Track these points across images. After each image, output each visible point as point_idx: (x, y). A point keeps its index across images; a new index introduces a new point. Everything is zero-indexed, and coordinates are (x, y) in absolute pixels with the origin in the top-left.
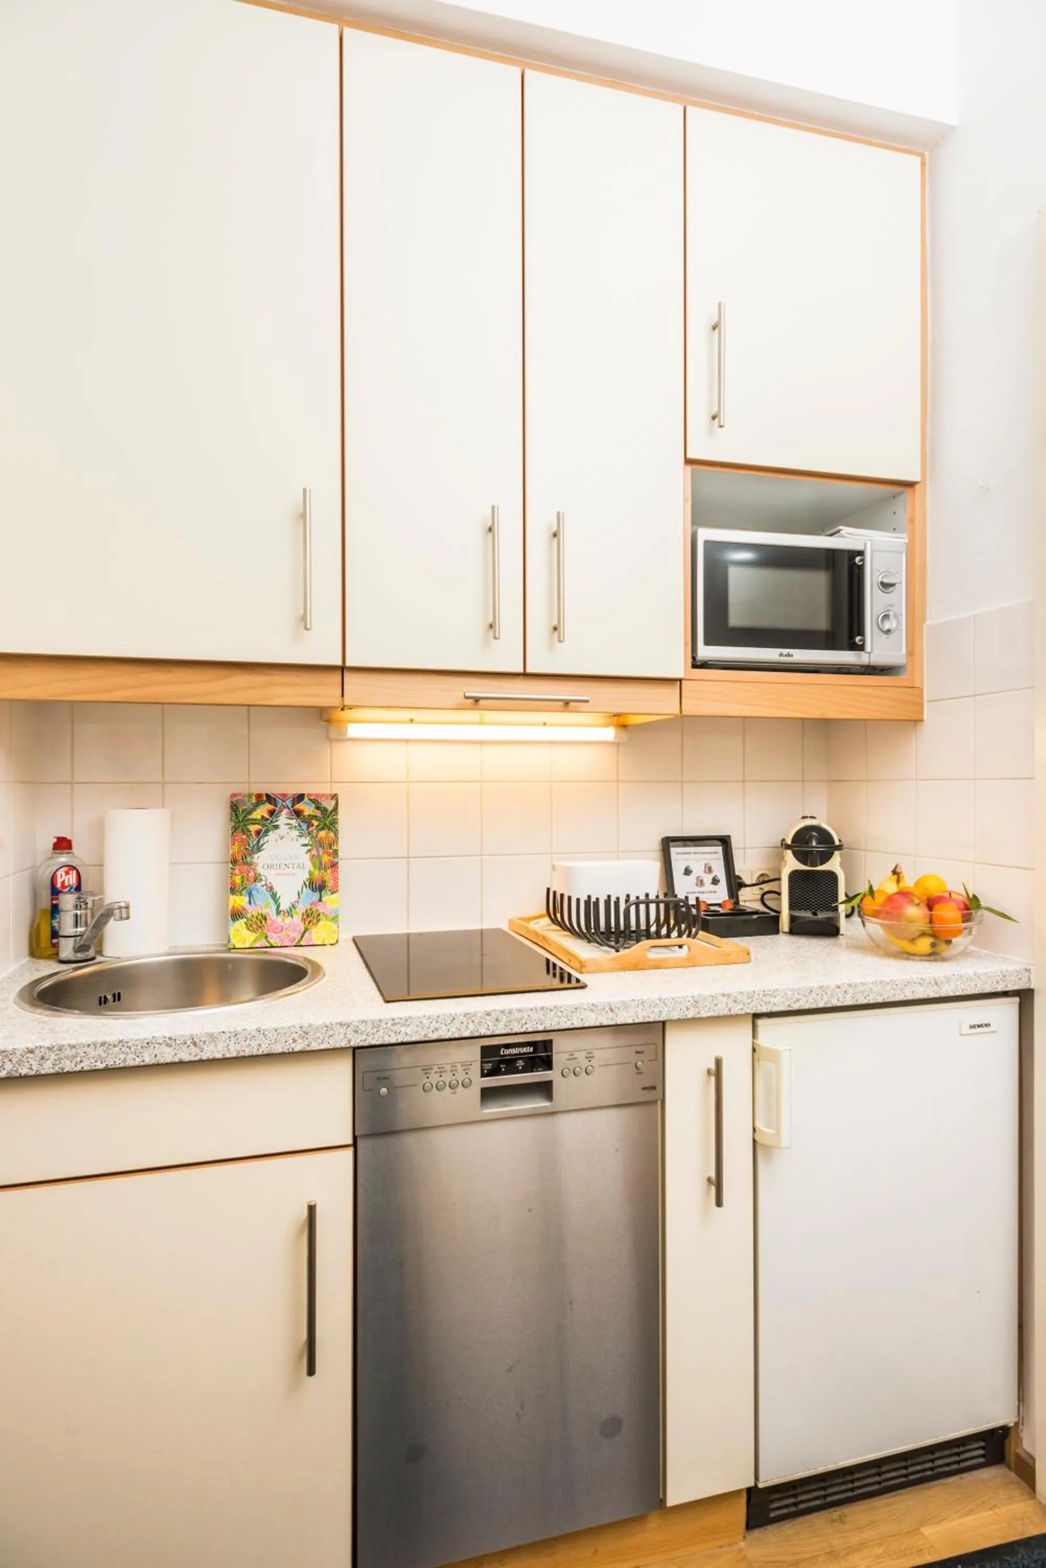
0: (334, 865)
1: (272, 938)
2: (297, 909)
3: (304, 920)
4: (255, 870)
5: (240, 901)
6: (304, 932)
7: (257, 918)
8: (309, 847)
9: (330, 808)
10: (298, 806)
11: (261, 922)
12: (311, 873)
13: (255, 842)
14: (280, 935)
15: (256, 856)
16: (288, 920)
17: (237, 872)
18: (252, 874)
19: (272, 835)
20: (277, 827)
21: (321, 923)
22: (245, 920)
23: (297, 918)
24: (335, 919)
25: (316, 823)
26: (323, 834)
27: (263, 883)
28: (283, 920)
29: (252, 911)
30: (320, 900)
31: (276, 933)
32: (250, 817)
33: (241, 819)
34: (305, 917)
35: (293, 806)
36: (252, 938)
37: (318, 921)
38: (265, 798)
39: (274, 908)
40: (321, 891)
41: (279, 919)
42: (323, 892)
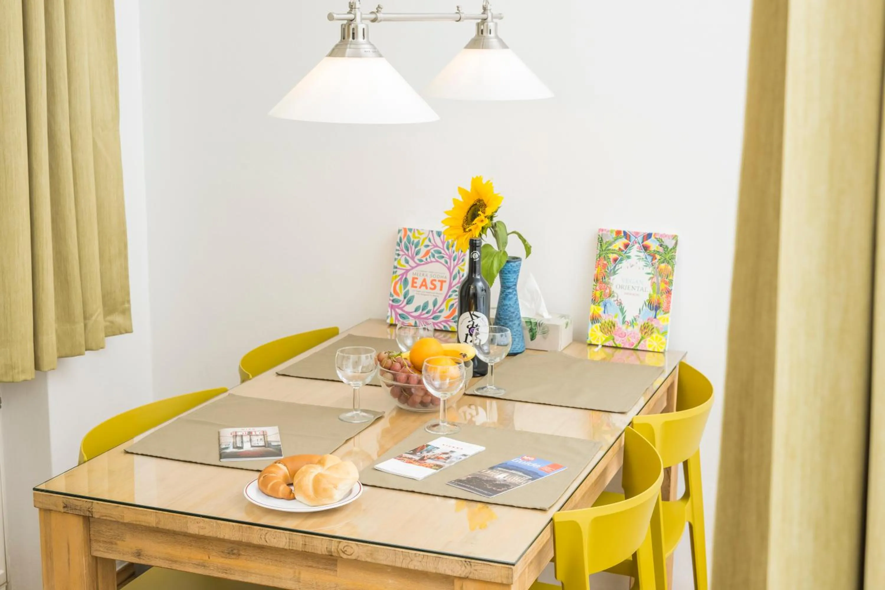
0: (669, 292)
1: (617, 340)
2: (638, 322)
3: (641, 330)
4: (610, 288)
5: (598, 310)
6: (641, 340)
7: (608, 324)
8: (651, 276)
9: (670, 247)
10: (647, 243)
11: (611, 328)
12: (650, 296)
13: (613, 267)
14: (623, 339)
15: (612, 278)
16: (630, 329)
17: (598, 288)
18: (608, 291)
19: (625, 263)
20: (629, 257)
21: (654, 335)
22: (600, 324)
23: (637, 329)
24: (664, 333)
25: (658, 257)
26: (663, 266)
27: (615, 299)
28: (627, 328)
29: (605, 318)
30: (655, 317)
31: (620, 337)
32: (610, 248)
33: (604, 249)
34: (643, 328)
35: (643, 242)
36: (604, 339)
37: (652, 333)
38: (623, 234)
39: (621, 318)
40: (656, 310)
41: (624, 327)
42: (658, 311)
